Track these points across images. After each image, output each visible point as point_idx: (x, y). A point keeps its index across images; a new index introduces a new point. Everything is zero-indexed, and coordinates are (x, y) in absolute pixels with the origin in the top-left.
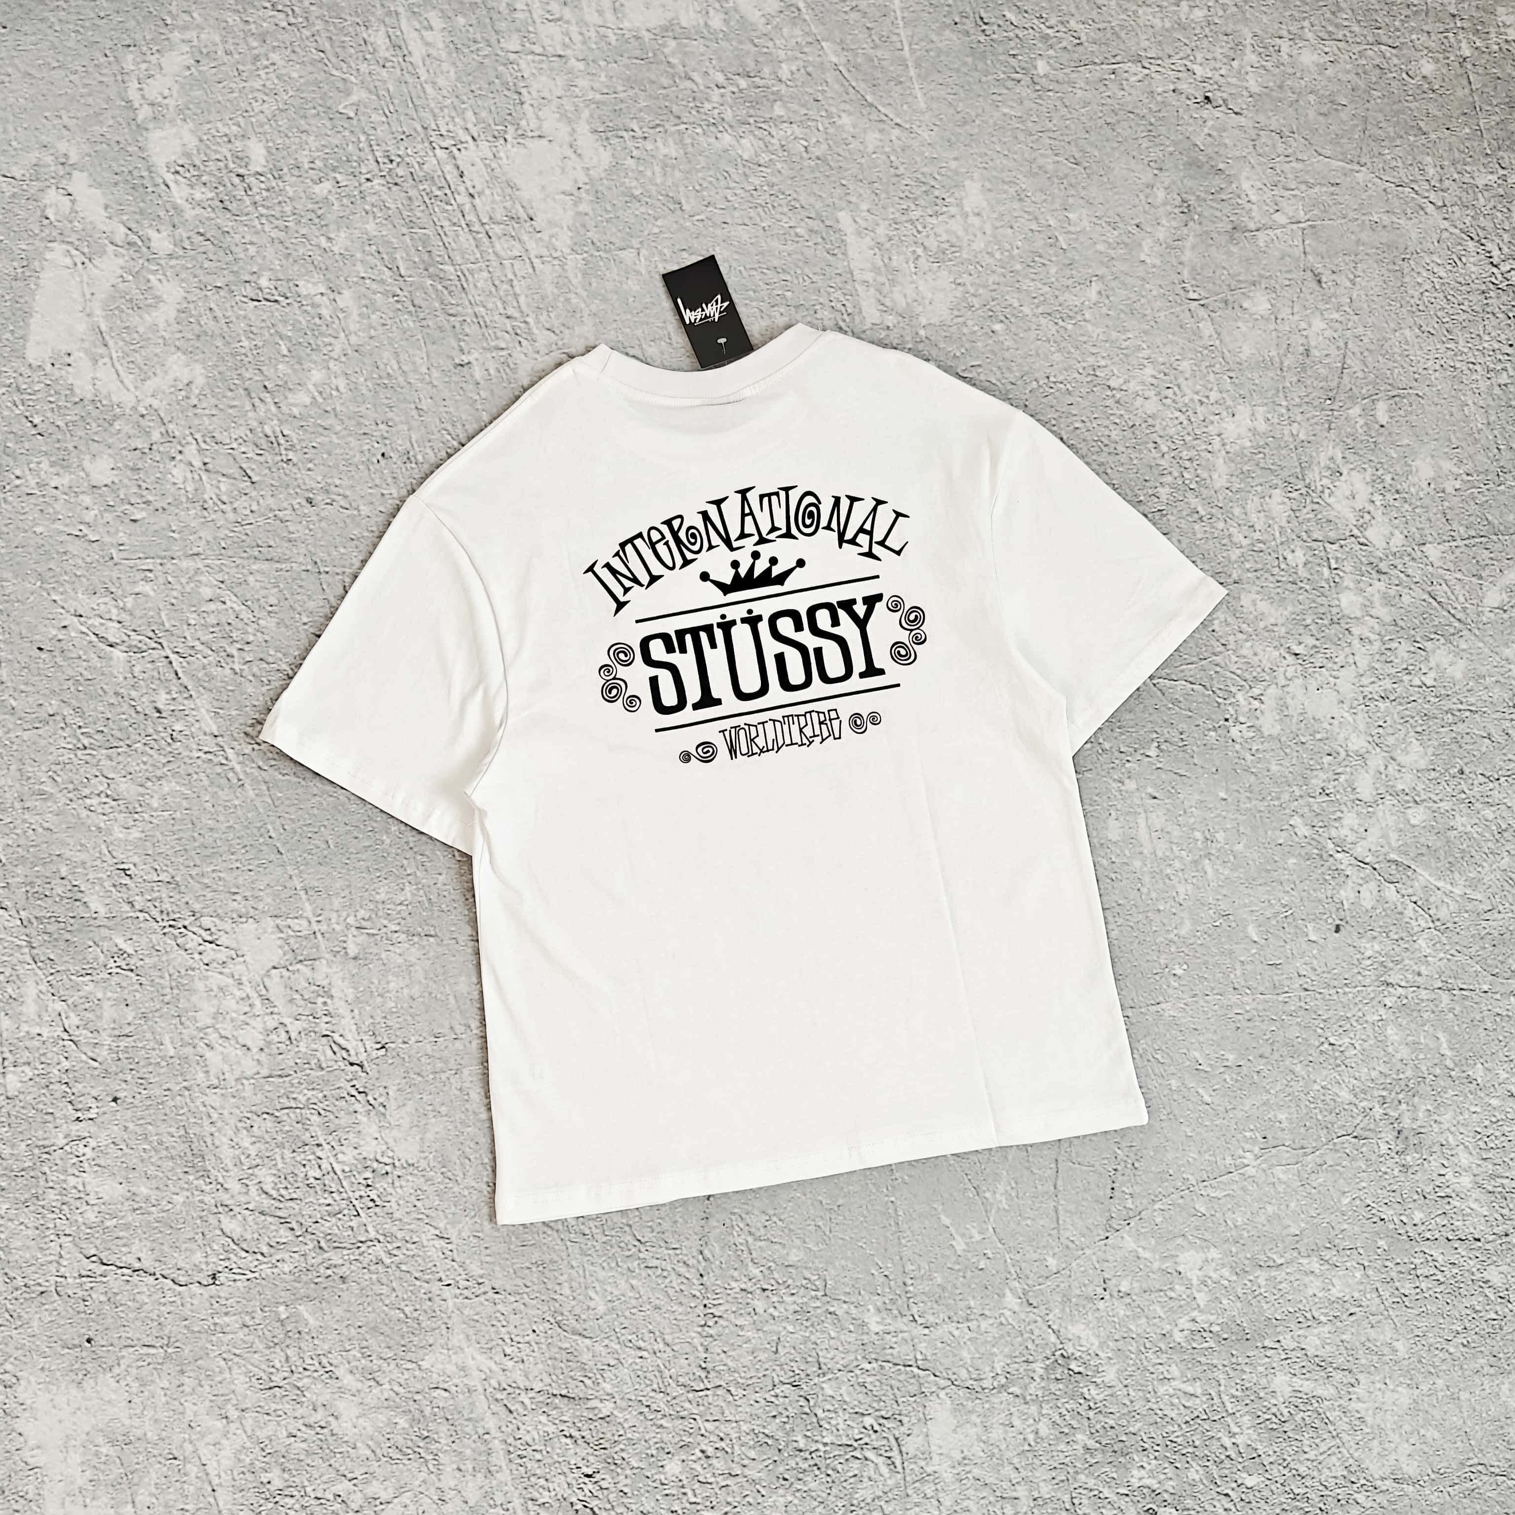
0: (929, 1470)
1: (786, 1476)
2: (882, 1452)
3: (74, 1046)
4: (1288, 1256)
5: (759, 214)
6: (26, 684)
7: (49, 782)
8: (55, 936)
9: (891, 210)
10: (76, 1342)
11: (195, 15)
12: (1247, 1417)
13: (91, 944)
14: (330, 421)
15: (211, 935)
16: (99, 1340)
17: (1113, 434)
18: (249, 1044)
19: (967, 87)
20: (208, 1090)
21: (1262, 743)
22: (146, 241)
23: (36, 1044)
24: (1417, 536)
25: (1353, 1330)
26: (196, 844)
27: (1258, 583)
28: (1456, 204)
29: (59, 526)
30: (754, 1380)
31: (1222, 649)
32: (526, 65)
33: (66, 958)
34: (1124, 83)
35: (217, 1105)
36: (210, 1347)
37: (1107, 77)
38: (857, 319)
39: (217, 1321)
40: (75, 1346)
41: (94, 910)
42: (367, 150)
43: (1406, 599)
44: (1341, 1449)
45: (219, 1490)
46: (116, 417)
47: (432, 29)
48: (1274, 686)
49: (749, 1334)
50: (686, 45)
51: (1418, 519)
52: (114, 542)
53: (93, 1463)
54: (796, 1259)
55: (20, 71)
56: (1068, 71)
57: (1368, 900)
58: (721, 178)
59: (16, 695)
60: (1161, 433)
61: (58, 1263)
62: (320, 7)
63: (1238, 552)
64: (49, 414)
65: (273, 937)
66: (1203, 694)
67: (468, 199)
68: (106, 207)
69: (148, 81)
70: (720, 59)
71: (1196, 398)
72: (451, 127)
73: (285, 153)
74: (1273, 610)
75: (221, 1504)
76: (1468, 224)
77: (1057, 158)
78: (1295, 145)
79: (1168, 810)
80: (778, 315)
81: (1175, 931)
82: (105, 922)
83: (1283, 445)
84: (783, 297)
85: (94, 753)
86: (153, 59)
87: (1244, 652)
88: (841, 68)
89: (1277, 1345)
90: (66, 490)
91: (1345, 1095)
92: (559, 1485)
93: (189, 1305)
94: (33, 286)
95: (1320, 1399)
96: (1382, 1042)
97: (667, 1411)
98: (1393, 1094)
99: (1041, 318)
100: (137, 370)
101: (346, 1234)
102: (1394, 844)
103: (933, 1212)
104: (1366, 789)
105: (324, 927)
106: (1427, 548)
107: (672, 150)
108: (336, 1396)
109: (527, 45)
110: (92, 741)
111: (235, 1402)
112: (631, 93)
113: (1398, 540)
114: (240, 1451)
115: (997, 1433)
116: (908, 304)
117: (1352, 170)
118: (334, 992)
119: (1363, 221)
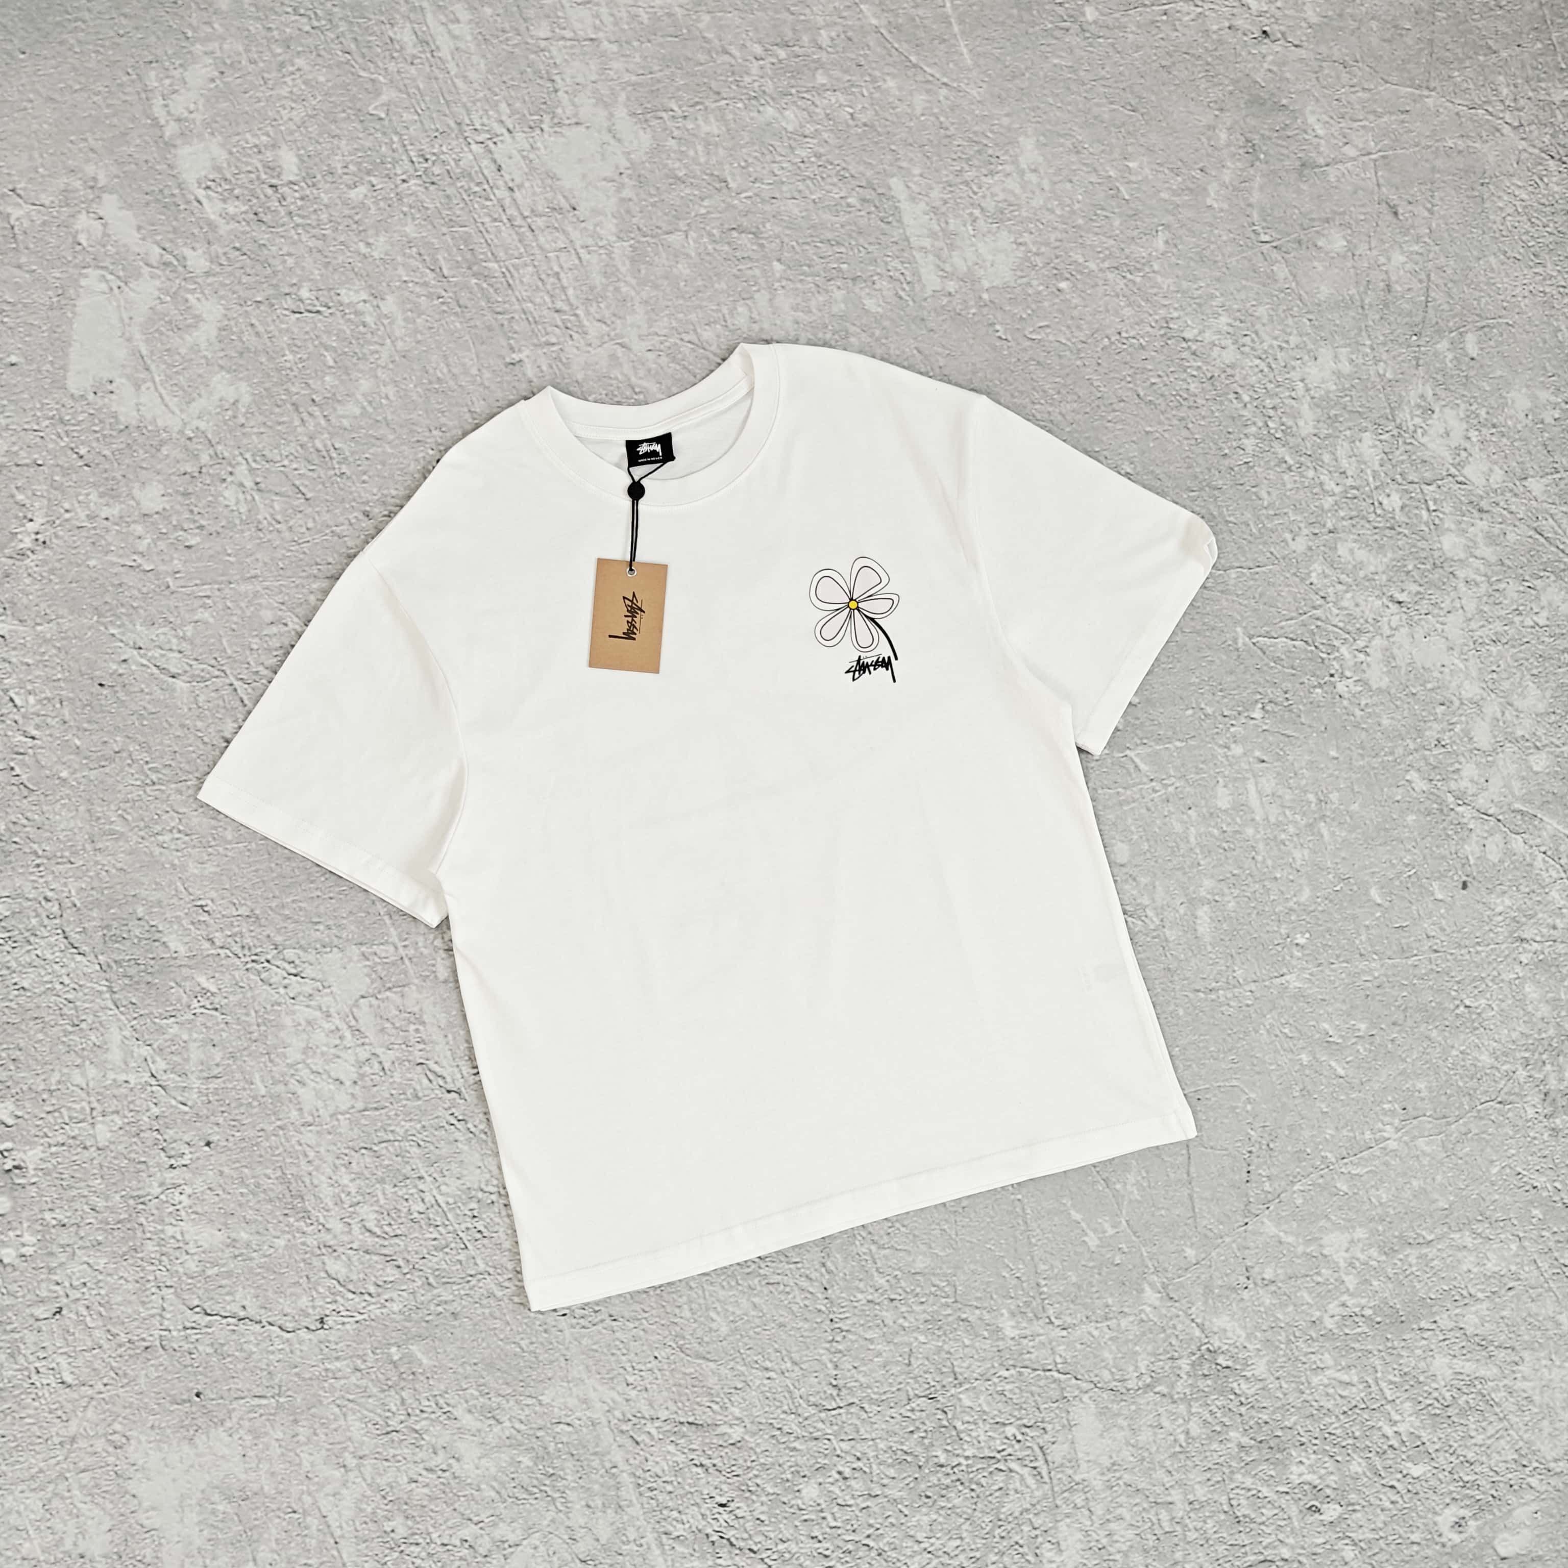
0: (1077, 1478)
1: (929, 1494)
2: (1027, 1462)
3: (163, 1092)
4: (1438, 1231)
5: (808, 187)
6: (89, 722)
7: (119, 820)
8: (136, 979)
9: (945, 172)
10: (185, 1397)
11: (216, 26)
12: (1408, 1405)
13: (173, 984)
14: (383, 431)
15: (296, 967)
16: (208, 1393)
17: (1193, 387)
18: (342, 1078)
19: (1014, 40)
20: (302, 1129)
21: (1371, 697)
22: (182, 260)
23: (123, 1091)
24: (1518, 470)
25: (1513, 1306)
26: (275, 875)
27: (1354, 531)
28: (1532, 123)
29: (112, 558)
30: (889, 1395)
31: (1320, 602)
32: (557, 51)
33: (148, 1001)
34: (1177, 23)
35: (313, 1142)
36: (321, 1393)
37: (1158, 18)
38: (917, 287)
39: (329, 1366)
40: (184, 1401)
41: (173, 949)
42: (401, 150)
43: (1511, 537)
44: (1511, 1432)
45: (342, 1542)
46: (162, 443)
47: (458, 21)
48: (1378, 637)
49: (879, 1347)
50: (720, 19)
51: (1517, 452)
52: (170, 569)
53: (210, 1522)
54: (922, 1266)
55: (41, 95)
56: (1117, 15)
57: (1494, 855)
58: (766, 152)
59: (80, 733)
60: (1242, 383)
61: (161, 1316)
62: (343, 8)
63: (1330, 499)
64: (95, 444)
65: (360, 965)
66: (1306, 650)
67: (507, 193)
68: (139, 228)
69: (173, 96)
70: (756, 30)
71: (1275, 343)
72: (485, 121)
73: (317, 160)
74: (1372, 559)
75: (345, 1556)
76: (1548, 142)
77: (1113, 106)
78: (1360, 74)
79: (1278, 774)
80: (835, 290)
81: (1295, 899)
82: (185, 962)
83: (1369, 385)
84: (839, 270)
85: (163, 788)
86: (176, 73)
87: (1345, 603)
88: (882, 30)
89: (1434, 1326)
90: (117, 520)
91: (1485, 1059)
92: (693, 1518)
93: (298, 1353)
94: (70, 315)
95: (1483, 1380)
96: (1521, 1002)
97: (799, 1432)
98: (1537, 1056)
99: (1108, 273)
100: (181, 393)
101: (454, 1268)
102: (1517, 793)
103: (1062, 1209)
104: (1483, 737)
105: (411, 952)
106: (1530, 481)
107: (713, 127)
108: (456, 1437)
109: (557, 30)
110: (161, 776)
111: (352, 1449)
112: (667, 72)
113: (1498, 476)
114: (361, 1501)
115: (1145, 1436)
116: (969, 268)
117: (1420, 96)
118: (425, 1018)
119: (1437, 148)
